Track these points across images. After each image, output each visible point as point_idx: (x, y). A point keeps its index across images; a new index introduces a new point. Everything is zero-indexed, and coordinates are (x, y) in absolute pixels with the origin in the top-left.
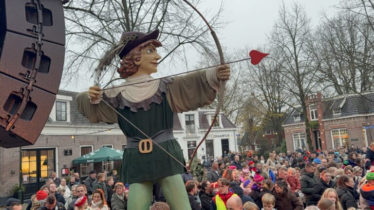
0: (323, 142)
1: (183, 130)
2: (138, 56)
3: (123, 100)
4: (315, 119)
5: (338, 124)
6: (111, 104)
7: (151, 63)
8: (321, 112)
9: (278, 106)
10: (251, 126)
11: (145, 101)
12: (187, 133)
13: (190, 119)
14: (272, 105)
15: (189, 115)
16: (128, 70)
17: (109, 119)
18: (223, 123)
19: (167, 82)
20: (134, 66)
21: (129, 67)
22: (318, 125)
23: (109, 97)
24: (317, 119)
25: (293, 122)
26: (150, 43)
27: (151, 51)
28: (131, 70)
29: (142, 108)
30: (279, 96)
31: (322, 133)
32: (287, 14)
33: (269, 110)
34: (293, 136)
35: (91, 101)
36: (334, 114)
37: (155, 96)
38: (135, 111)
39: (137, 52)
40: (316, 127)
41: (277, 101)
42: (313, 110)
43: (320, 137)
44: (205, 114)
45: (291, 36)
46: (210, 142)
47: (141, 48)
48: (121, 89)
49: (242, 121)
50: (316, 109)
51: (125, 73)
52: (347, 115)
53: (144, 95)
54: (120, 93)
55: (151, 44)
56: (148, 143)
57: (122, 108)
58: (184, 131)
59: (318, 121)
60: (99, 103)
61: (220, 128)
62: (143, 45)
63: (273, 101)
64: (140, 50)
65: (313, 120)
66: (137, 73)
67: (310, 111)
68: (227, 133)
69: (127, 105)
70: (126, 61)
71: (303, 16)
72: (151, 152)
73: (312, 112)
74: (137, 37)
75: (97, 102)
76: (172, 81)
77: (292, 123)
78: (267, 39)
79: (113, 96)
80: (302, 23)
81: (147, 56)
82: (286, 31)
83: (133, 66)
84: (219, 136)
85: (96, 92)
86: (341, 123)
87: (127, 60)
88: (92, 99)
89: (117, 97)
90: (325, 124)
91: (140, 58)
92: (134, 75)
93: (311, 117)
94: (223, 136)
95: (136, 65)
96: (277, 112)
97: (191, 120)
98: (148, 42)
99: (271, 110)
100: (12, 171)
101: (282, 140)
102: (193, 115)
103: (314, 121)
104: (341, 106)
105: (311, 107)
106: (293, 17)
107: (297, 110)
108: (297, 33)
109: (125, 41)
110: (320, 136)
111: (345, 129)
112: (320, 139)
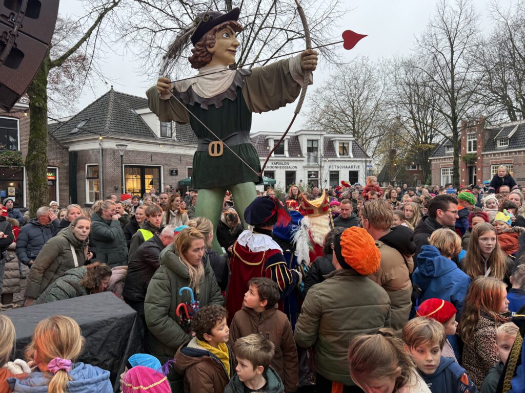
0: (479, 180)
1: (304, 157)
2: (211, 41)
3: (194, 95)
4: (473, 152)
5: (502, 158)
6: (181, 100)
7: (227, 50)
8: (481, 143)
9: (429, 135)
10: (392, 159)
11: (217, 96)
12: (308, 161)
13: (312, 145)
14: (422, 133)
15: (312, 141)
16: (199, 59)
17: (179, 117)
18: (353, 152)
19: (244, 74)
20: (206, 55)
21: (201, 55)
22: (476, 159)
23: (179, 91)
24: (476, 152)
25: (444, 154)
26: (226, 25)
27: (228, 35)
28: (203, 59)
29: (214, 105)
30: (433, 122)
31: (479, 169)
32: (447, 9)
33: (418, 139)
34: (442, 172)
35: (160, 95)
36: (499, 146)
37: (229, 91)
38: (206, 108)
39: (210, 36)
40: (472, 161)
41: (428, 129)
42: (471, 140)
43: (476, 175)
44: (331, 140)
45: (450, 39)
46: (336, 173)
47: (216, 31)
48: (193, 81)
49: (383, 152)
50: (476, 139)
51: (197, 62)
52: (516, 148)
53: (215, 89)
54: (191, 87)
55: (228, 26)
56: (218, 145)
57: (192, 104)
58: (305, 159)
59: (476, 154)
60: (169, 98)
61: (350, 157)
62: (218, 27)
63: (424, 128)
64: (214, 34)
65: (470, 152)
66: (211, 63)
67: (468, 140)
68: (357, 164)
69: (197, 100)
70: (197, 47)
71: (469, 11)
72: (221, 156)
73: (470, 143)
74: (211, 18)
75: (168, 97)
76: (250, 72)
77: (442, 156)
78: (415, 41)
79: (184, 90)
80: (468, 20)
81: (222, 41)
82: (444, 31)
83: (205, 53)
84: (346, 167)
85: (165, 85)
86: (506, 158)
87: (199, 45)
88: (161, 93)
89: (187, 91)
90: (485, 158)
91: (214, 43)
92: (208, 65)
93: (467, 149)
94: (352, 167)
95: (209, 53)
96: (427, 143)
97: (314, 146)
98: (225, 23)
99: (420, 139)
100: (115, 187)
101: (428, 176)
102: (317, 141)
103: (471, 154)
104: (510, 135)
105: (469, 135)
106: (455, 12)
107: (450, 139)
108: (457, 35)
109: (197, 23)
110: (476, 173)
111: (511, 165)
112: (475, 177)
